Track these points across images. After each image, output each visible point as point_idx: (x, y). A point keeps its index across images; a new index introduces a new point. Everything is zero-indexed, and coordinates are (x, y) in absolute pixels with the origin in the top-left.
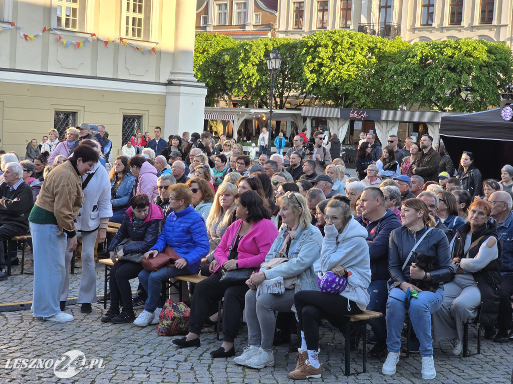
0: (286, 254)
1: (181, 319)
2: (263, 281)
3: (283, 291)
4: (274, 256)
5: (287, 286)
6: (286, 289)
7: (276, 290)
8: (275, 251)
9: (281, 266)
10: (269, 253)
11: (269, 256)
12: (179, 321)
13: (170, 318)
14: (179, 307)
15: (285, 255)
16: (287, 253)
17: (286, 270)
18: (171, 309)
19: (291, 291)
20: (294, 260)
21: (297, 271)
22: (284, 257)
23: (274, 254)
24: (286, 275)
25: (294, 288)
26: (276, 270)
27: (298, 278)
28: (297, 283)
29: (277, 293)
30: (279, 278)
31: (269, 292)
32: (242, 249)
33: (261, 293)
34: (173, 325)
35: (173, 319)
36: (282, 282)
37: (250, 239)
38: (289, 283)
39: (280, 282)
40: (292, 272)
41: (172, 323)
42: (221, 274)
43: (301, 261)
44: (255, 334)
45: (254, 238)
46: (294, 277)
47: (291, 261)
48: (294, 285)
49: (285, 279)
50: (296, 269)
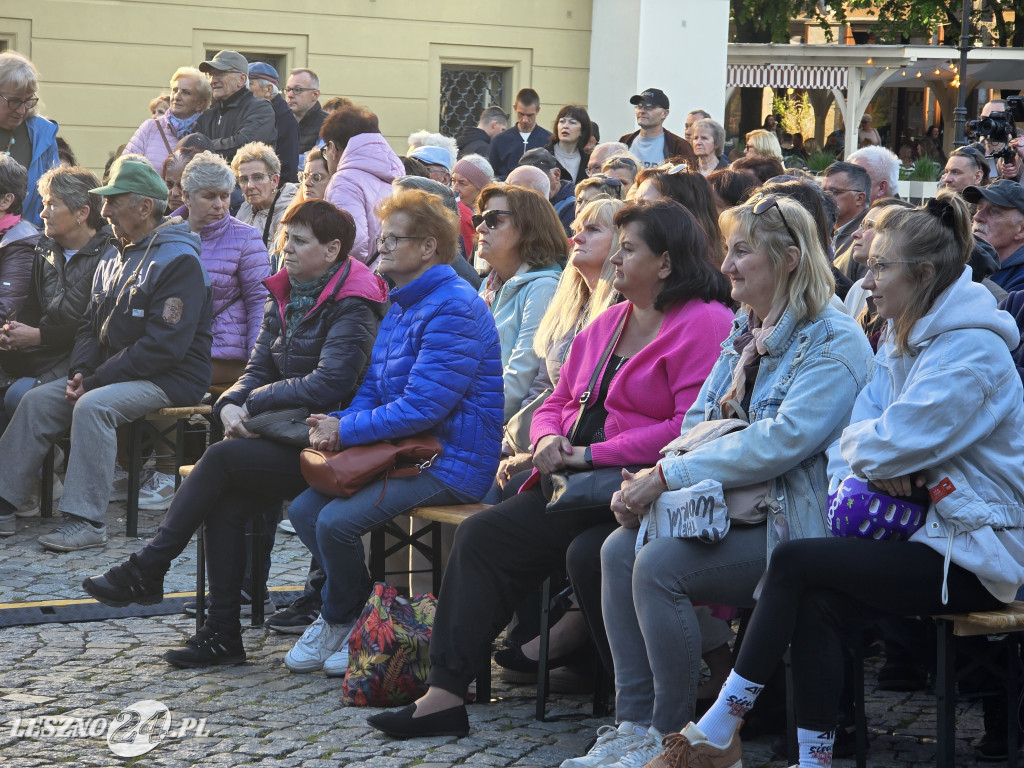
0: (740, 409)
1: (418, 649)
2: (658, 496)
3: (722, 528)
4: (707, 415)
5: (737, 515)
6: (737, 526)
7: (696, 526)
8: (711, 399)
9: (719, 446)
10: (694, 406)
11: (693, 418)
12: (413, 657)
13: (382, 643)
14: (418, 610)
15: (740, 411)
16: (745, 404)
17: (735, 459)
18: (384, 616)
19: (755, 534)
20: (764, 425)
21: (772, 462)
22: (735, 416)
23: (707, 408)
24: (732, 477)
25: (763, 524)
26: (702, 457)
27: (779, 488)
28: (774, 504)
29: (697, 534)
30: (710, 485)
31: (675, 533)
32: (623, 401)
33: (652, 537)
34: (391, 670)
35: (392, 648)
36: (719, 498)
37: (651, 368)
38: (745, 505)
39: (711, 499)
40: (755, 465)
41: (388, 662)
42: (552, 487)
43: (788, 428)
44: (635, 682)
45: (663, 363)
46: (764, 484)
47: (754, 429)
48: (765, 510)
49: (729, 490)
50: (768, 455)
